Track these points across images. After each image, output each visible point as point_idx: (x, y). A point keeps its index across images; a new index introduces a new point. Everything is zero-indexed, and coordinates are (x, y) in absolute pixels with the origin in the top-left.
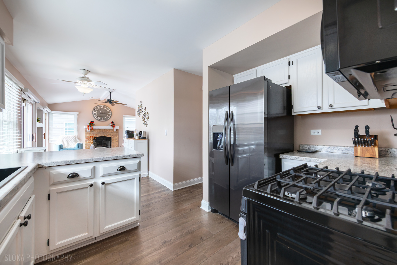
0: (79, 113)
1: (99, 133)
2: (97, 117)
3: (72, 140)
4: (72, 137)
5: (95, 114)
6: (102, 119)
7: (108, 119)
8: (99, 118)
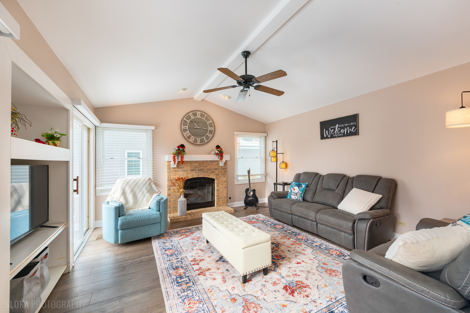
0: (155, 128)
1: (192, 170)
2: (189, 137)
3: (144, 189)
4: (144, 183)
5: (185, 130)
6: (199, 140)
7: (209, 140)
8: (193, 138)
